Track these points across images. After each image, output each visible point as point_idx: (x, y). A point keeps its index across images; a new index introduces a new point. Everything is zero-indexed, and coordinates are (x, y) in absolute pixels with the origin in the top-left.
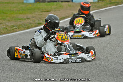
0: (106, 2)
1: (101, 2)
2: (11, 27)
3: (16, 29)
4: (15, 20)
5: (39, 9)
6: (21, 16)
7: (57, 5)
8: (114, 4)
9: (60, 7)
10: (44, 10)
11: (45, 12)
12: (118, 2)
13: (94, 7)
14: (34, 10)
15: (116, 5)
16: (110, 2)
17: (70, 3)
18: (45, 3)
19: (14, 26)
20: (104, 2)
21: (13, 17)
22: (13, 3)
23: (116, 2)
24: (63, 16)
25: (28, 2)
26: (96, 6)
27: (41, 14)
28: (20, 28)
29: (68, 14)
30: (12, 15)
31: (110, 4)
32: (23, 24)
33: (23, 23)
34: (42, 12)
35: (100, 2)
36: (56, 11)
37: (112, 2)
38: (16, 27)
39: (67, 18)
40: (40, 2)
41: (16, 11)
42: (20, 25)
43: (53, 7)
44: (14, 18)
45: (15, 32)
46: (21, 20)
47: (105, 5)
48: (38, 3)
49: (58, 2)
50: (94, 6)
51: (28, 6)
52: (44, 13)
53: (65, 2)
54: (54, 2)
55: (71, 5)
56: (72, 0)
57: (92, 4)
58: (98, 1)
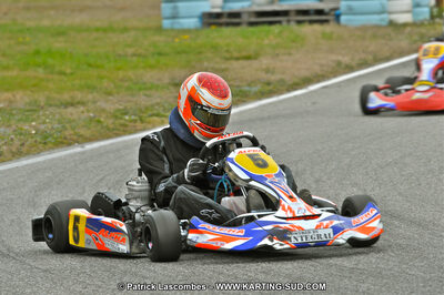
1: (442, 21)
2: (116, 117)
3: (135, 121)
4: (128, 89)
5: (215, 48)
6: (149, 76)
7: (281, 32)
9: (293, 41)
10: (236, 54)
11: (237, 59)
13: (415, 42)
14: (200, 53)
17: (327, 28)
18: (238, 29)
19: (126, 114)
21: (122, 80)
22: (126, 30)
24: (305, 73)
25: (177, 26)
27: (223, 66)
28: (148, 119)
29: (322, 66)
30: (121, 74)
32: (158, 104)
33: (158, 100)
34: (227, 59)
35: (437, 20)
36: (277, 55)
38: (133, 117)
39: (318, 81)
40: (220, 25)
41: (135, 59)
42: (147, 108)
43: (266, 42)
44: (126, 84)
45: (130, 133)
46: (150, 89)
48: (213, 27)
49: (285, 24)
50: (416, 38)
51: (177, 40)
52: (235, 64)
53: (311, 22)
54: (271, 23)
55: (332, 33)
56: (338, 17)
57: (408, 29)
58: (432, 17)
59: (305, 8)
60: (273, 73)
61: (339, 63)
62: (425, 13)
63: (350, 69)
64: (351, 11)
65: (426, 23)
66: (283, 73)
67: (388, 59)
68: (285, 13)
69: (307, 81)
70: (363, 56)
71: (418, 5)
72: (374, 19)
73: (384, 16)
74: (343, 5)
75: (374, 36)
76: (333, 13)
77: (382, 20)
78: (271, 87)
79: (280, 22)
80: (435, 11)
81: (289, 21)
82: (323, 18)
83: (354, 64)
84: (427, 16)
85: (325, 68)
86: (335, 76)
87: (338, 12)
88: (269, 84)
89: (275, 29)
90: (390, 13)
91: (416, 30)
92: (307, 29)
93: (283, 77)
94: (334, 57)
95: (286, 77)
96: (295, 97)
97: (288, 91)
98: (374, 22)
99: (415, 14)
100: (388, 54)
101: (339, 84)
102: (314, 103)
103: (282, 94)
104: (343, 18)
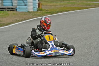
0: (43, 11)
1: (40, 11)
7: (3, 13)
8: (50, 13)
9: (6, 15)
12: (53, 12)
15: (51, 14)
16: (46, 12)
17: (14, 12)
20: (42, 11)
23: (51, 12)
24: (9, 22)
26: (35, 15)
29: (13, 20)
31: (47, 13)
35: (38, 11)
36: (3, 18)
37: (48, 11)
39: (12, 24)
47: (42, 14)
49: (5, 11)
50: (34, 15)
53: (10, 11)
54: (1, 10)
55: (15, 13)
56: (16, 10)
57: (32, 13)
58: (37, 10)
59: (9, 7)
60: (2, 22)
61: (17, 20)
62: (36, 9)
63: (19, 21)
64: (19, 8)
65: (36, 12)
66: (4, 22)
67: (28, 19)
68: (5, 8)
69: (9, 24)
70: (22, 19)
71: (34, 8)
72: (25, 10)
73: (27, 10)
74: (18, 7)
75: (24, 14)
76: (15, 9)
77: (26, 11)
78: (1, 25)
79: (3, 10)
80: (38, 9)
81: (5, 10)
82: (13, 10)
83: (20, 20)
84: (36, 10)
85: (14, 21)
86: (16, 23)
87: (17, 9)
88: (1, 24)
89: (2, 12)
90: (28, 9)
91: (34, 13)
92: (9, 12)
93: (4, 23)
94: (16, 19)
95: (5, 23)
96: (7, 27)
97: (5, 26)
98: (25, 11)
99: (33, 10)
100: (27, 18)
101: (16, 25)
102: (11, 29)
103: (4, 26)
104: (18, 10)
